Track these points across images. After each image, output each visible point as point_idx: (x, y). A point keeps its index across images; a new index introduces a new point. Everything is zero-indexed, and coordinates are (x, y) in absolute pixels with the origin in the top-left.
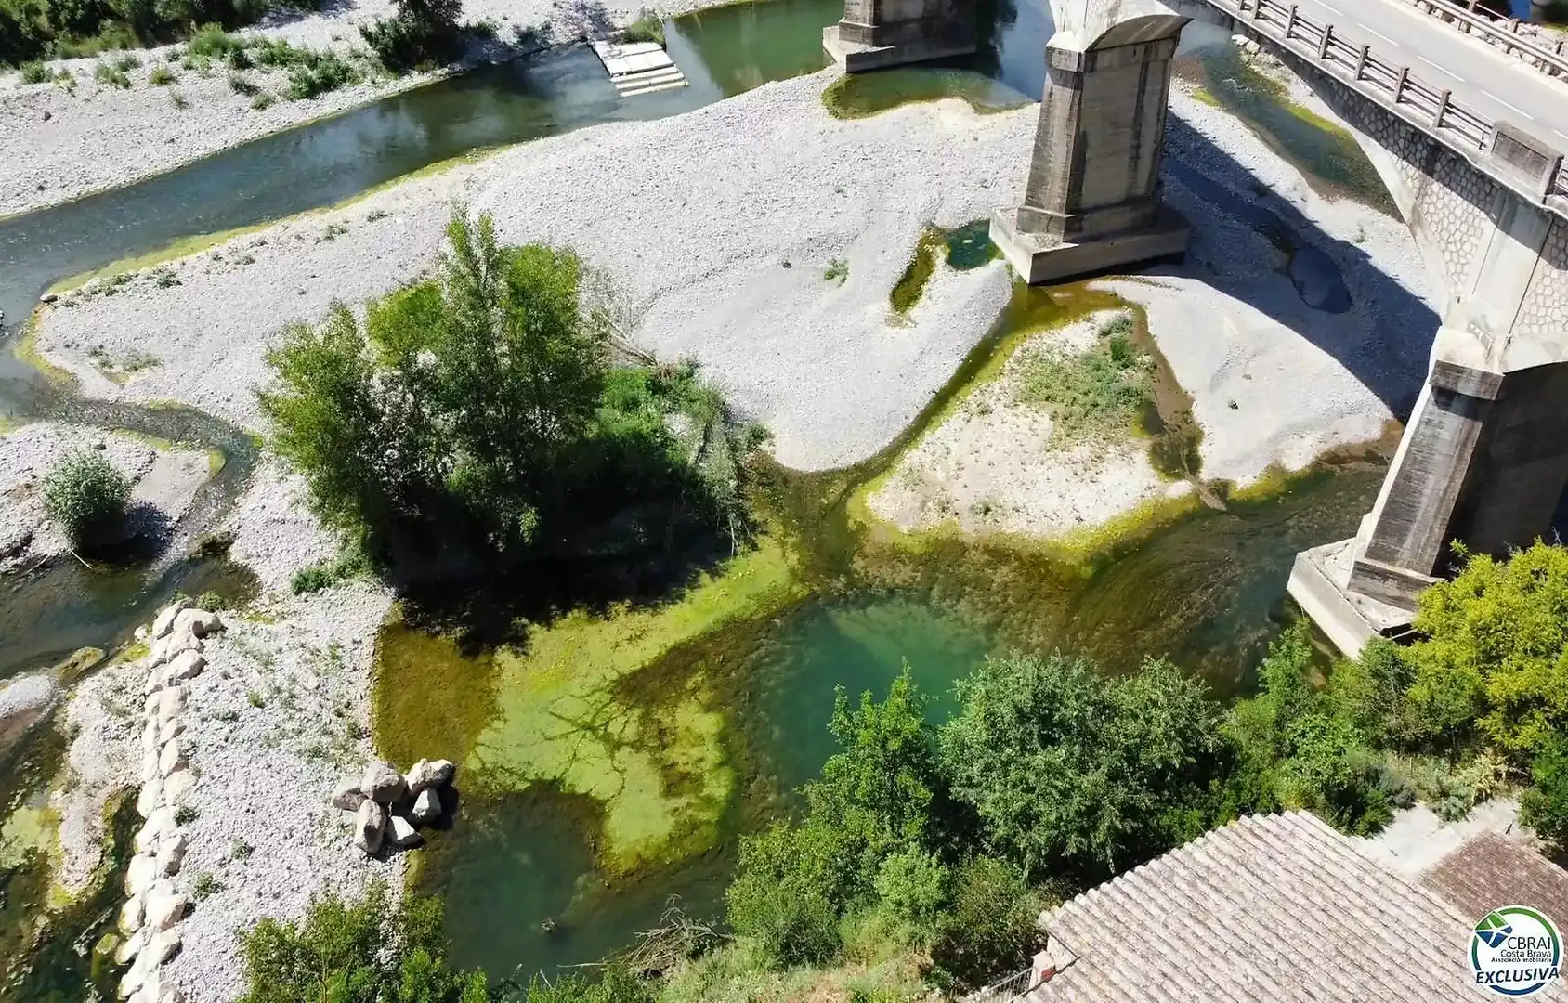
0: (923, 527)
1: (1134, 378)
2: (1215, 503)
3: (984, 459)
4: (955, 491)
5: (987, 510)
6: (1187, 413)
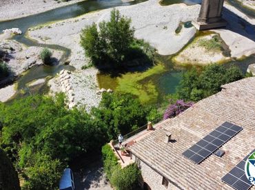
0: (185, 63)
1: (219, 43)
3: (194, 54)
5: (195, 61)
6: (228, 48)
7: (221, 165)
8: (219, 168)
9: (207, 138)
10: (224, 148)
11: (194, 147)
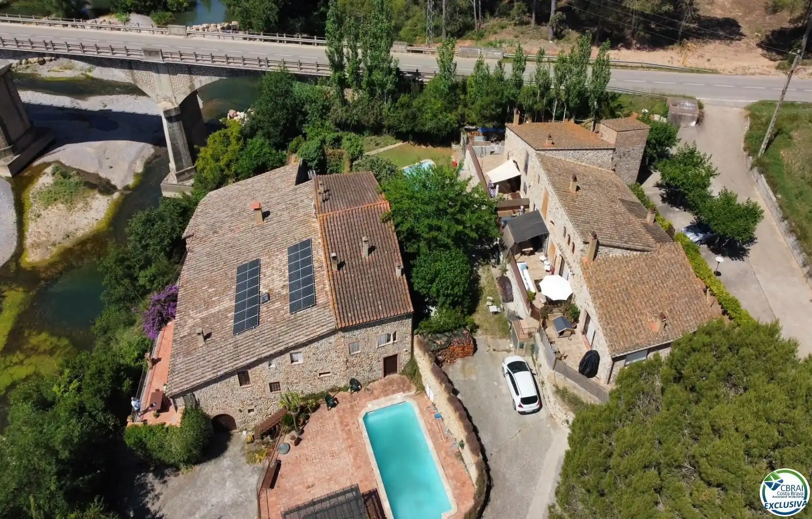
0: (53, 254)
1: (76, 179)
2: (128, 192)
3: (53, 226)
4: (53, 239)
5: (68, 236)
6: (100, 178)
7: (277, 305)
8: (278, 310)
9: (238, 298)
10: (263, 290)
11: (237, 318)
